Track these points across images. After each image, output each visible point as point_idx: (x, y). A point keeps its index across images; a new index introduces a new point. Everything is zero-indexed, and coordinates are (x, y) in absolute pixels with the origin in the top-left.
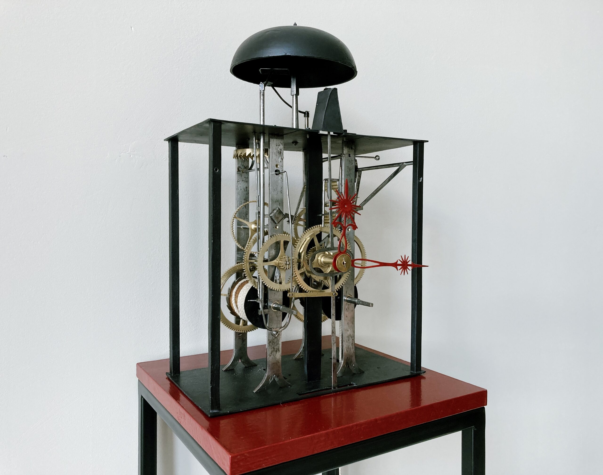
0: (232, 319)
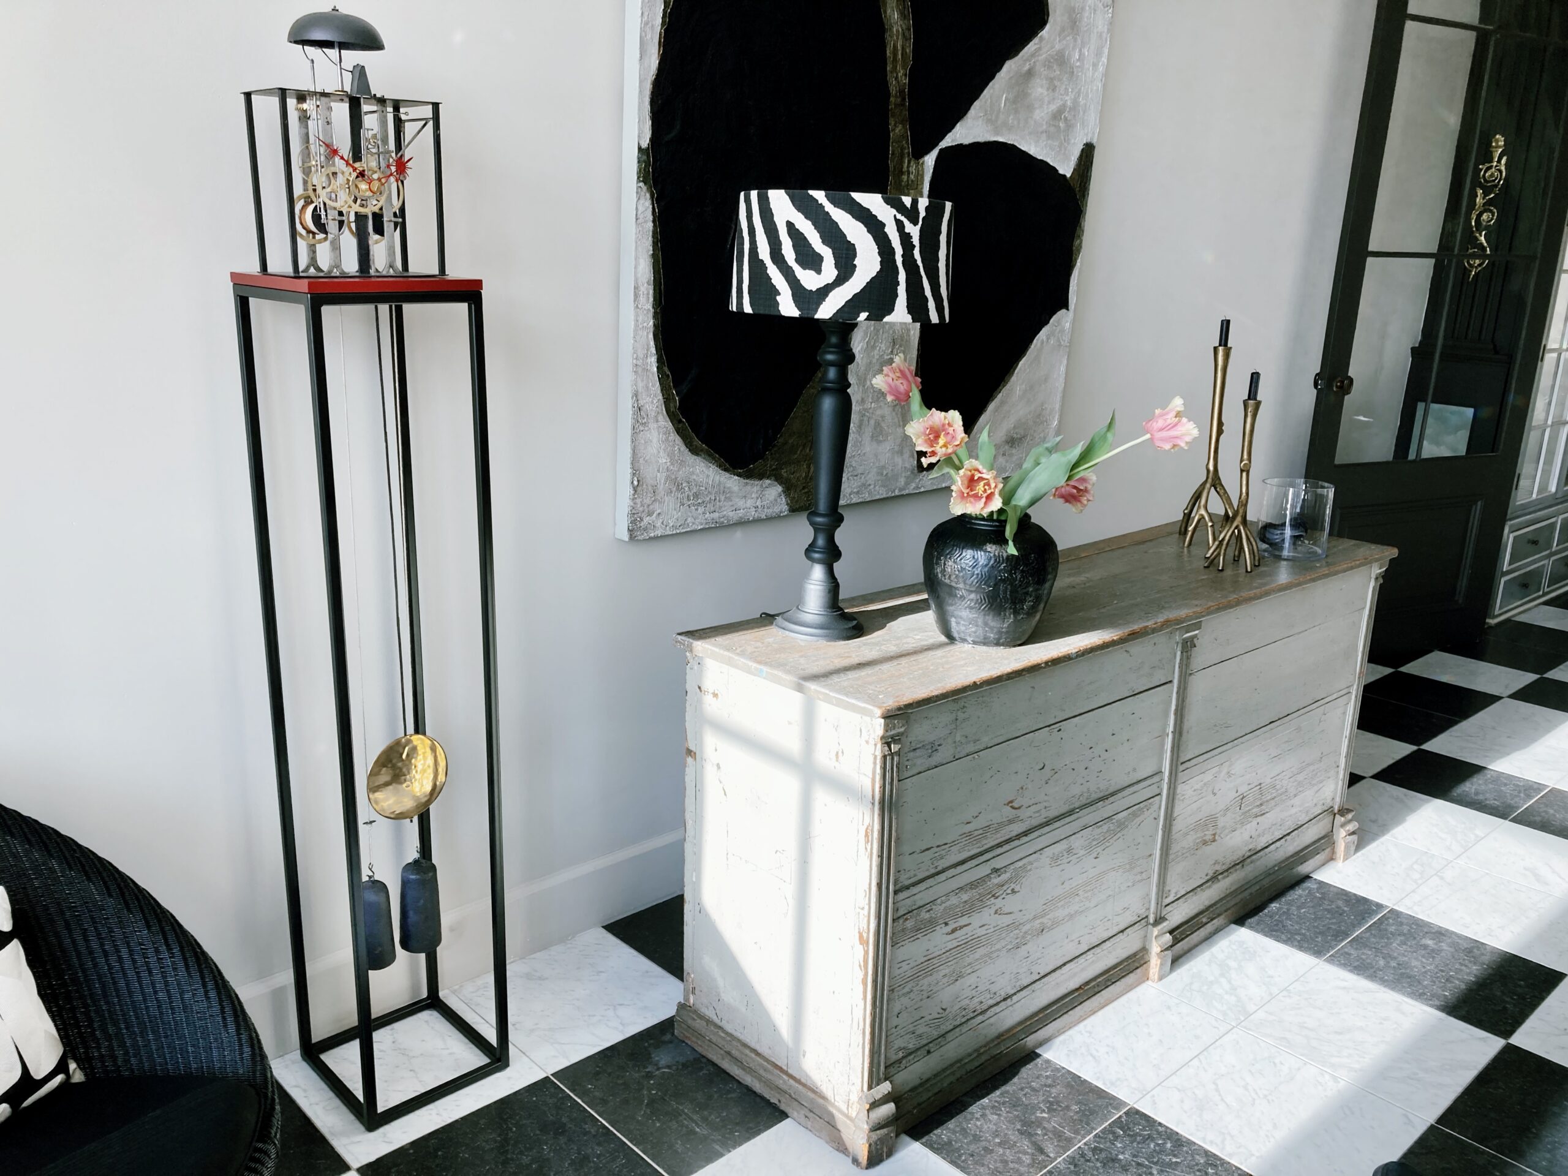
0: (304, 232)
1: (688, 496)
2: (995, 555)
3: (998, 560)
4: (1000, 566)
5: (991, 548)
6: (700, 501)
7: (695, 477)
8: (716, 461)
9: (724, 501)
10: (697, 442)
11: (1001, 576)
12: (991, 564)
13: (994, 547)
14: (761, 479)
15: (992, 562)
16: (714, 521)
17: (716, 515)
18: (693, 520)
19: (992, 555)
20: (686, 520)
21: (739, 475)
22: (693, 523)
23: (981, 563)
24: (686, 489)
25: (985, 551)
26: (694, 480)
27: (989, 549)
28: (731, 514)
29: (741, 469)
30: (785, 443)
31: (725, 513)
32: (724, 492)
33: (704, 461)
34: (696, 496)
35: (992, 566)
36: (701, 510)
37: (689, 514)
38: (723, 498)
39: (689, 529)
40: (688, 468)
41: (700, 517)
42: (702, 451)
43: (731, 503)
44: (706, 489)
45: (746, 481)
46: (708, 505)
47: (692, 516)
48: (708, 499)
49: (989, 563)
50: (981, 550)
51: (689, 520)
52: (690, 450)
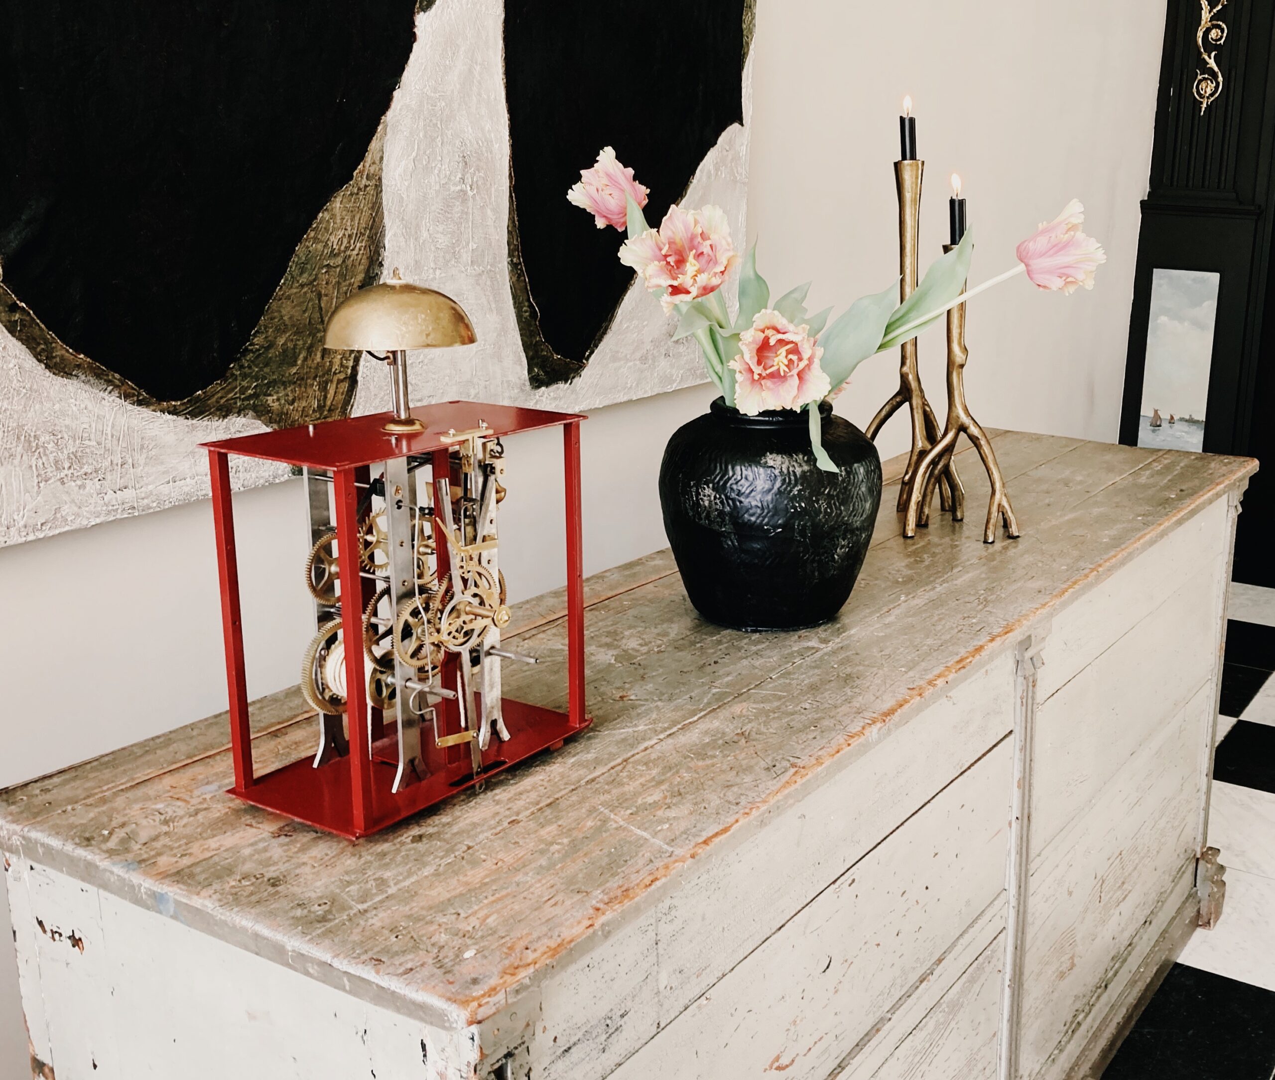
1: (56, 462)
2: (781, 472)
3: (788, 479)
4: (791, 491)
5: (774, 460)
6: (87, 469)
7: (68, 422)
8: (116, 386)
9: (146, 464)
10: (62, 350)
11: (795, 508)
12: (776, 488)
13: (779, 458)
14: (225, 417)
15: (778, 484)
16: (127, 506)
17: (129, 494)
18: (76, 509)
19: (777, 472)
20: (57, 510)
21: (174, 412)
22: (77, 515)
23: (759, 488)
24: (51, 446)
25: (766, 466)
26: (67, 427)
27: (771, 463)
28: (165, 489)
29: (175, 400)
30: (271, 345)
31: (151, 487)
32: (142, 447)
33: (87, 387)
34: (76, 459)
35: (779, 492)
36: (92, 486)
37: (65, 497)
38: (142, 459)
39: (67, 528)
40: (48, 405)
41: (92, 501)
42: (79, 366)
43: (161, 468)
44: (99, 444)
45: (190, 422)
46: (109, 476)
47: (73, 501)
48: (107, 463)
49: (773, 486)
50: (758, 463)
51: (66, 509)
52: (47, 367)
